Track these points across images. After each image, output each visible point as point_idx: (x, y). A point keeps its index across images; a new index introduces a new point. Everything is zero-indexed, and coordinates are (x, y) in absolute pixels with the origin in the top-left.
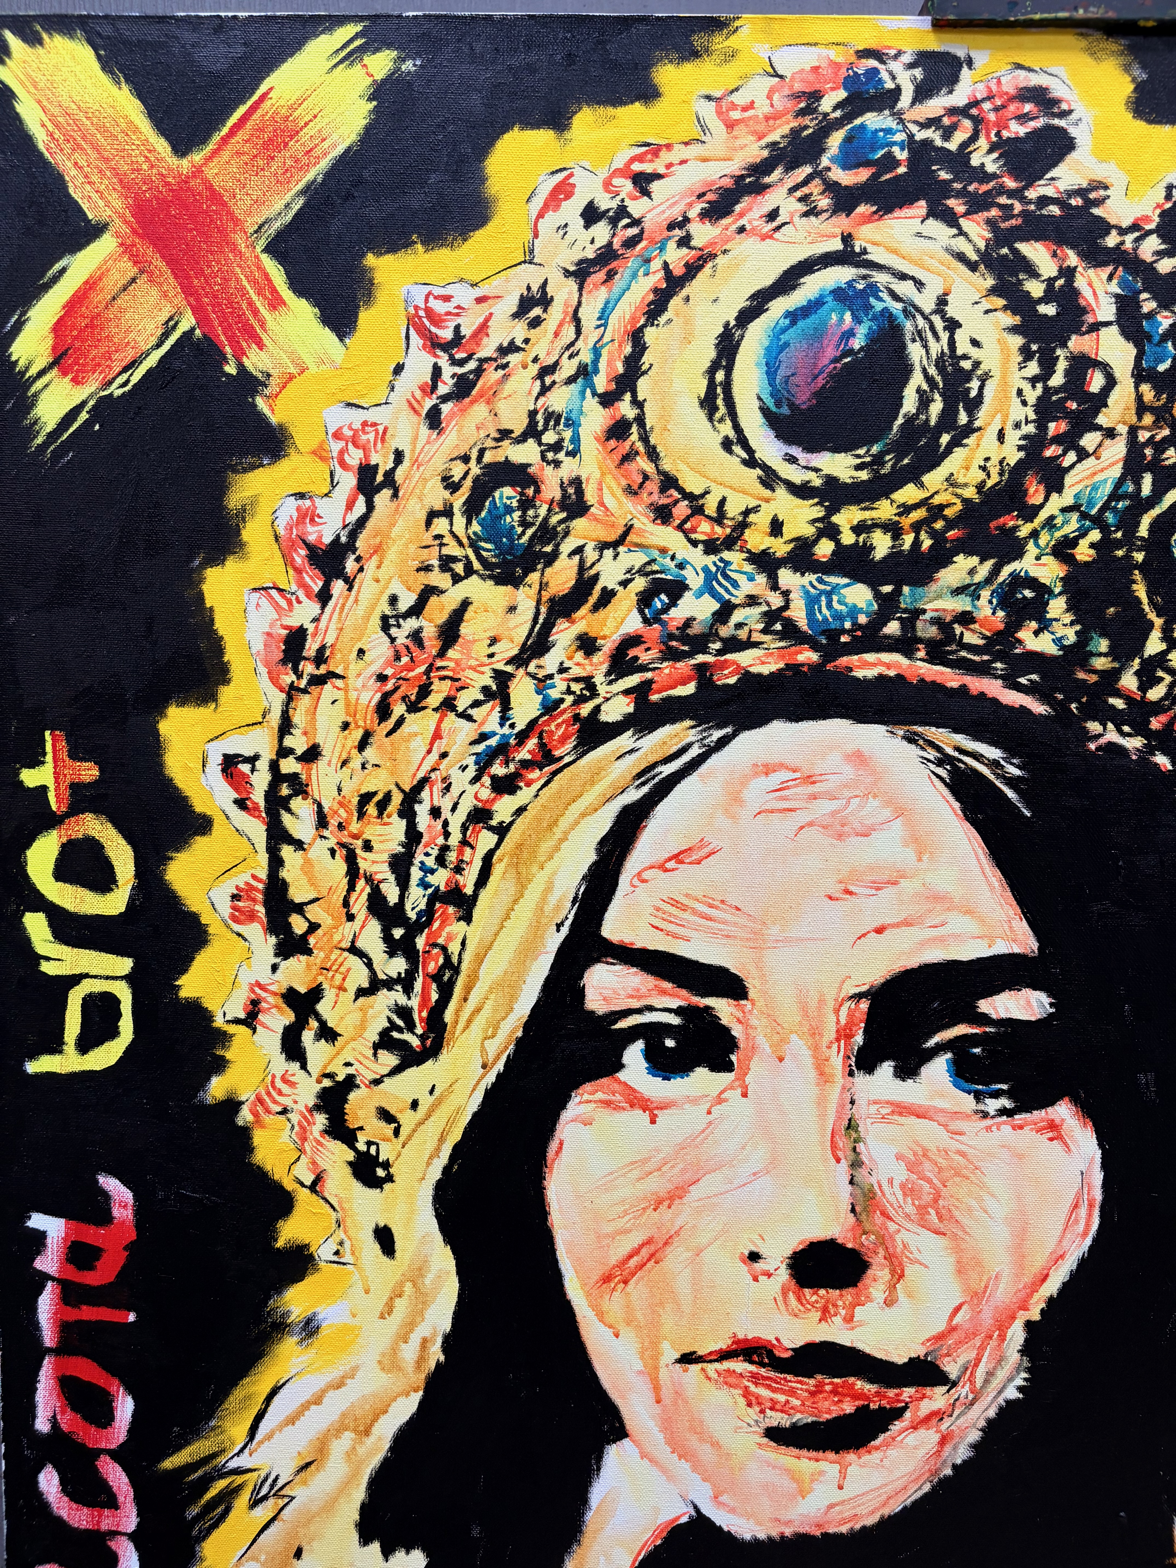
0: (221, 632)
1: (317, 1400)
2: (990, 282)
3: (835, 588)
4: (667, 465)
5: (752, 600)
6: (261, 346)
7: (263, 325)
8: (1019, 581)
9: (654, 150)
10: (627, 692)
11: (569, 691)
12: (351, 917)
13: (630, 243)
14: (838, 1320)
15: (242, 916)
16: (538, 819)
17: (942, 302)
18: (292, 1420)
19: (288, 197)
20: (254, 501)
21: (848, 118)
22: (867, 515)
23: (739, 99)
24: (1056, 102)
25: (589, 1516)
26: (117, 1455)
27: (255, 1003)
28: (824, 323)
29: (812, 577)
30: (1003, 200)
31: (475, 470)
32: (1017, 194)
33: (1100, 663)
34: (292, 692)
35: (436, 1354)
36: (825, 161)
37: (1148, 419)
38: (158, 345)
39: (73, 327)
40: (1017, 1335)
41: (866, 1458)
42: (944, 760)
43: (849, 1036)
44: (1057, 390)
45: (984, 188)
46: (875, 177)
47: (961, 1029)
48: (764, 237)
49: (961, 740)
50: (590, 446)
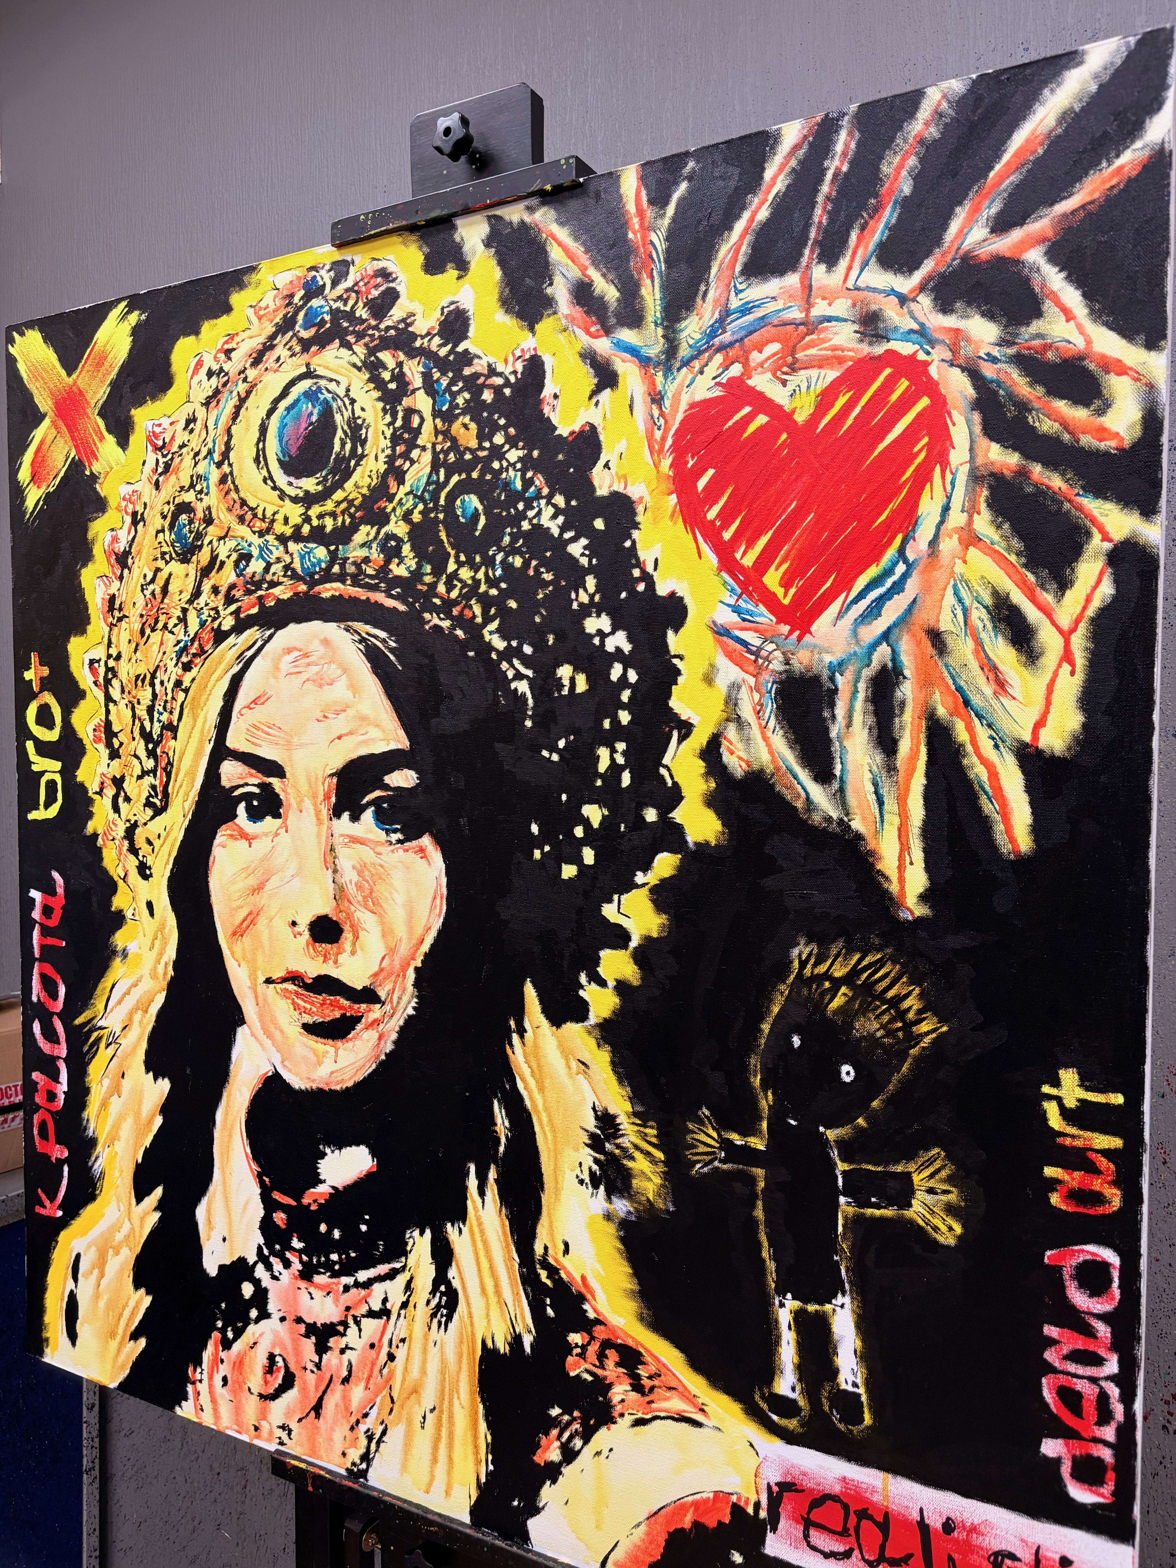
0: (87, 600)
1: (128, 993)
2: (368, 376)
3: (312, 549)
4: (242, 495)
5: (278, 560)
6: (97, 459)
7: (98, 449)
8: (390, 536)
9: (231, 337)
10: (231, 614)
11: (210, 616)
12: (134, 739)
13: (225, 385)
14: (331, 962)
15: (97, 740)
16: (200, 684)
17: (348, 390)
18: (119, 1002)
19: (104, 388)
20: (97, 534)
21: (305, 304)
22: (323, 509)
23: (263, 305)
24: (390, 274)
25: (232, 1067)
26: (59, 1016)
27: (102, 783)
28: (300, 410)
29: (301, 545)
30: (370, 332)
31: (173, 508)
32: (376, 328)
33: (428, 579)
34: (112, 626)
35: (171, 972)
36: (297, 328)
37: (440, 438)
38: (63, 467)
39: (38, 463)
40: (411, 975)
41: (346, 1045)
42: (362, 640)
43: (329, 798)
44: (399, 428)
45: (363, 327)
46: (317, 331)
47: (378, 793)
48: (275, 371)
49: (369, 628)
50: (213, 489)
